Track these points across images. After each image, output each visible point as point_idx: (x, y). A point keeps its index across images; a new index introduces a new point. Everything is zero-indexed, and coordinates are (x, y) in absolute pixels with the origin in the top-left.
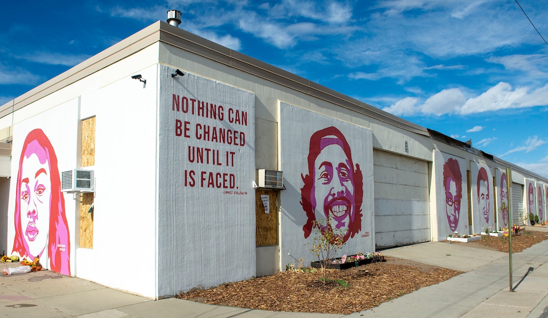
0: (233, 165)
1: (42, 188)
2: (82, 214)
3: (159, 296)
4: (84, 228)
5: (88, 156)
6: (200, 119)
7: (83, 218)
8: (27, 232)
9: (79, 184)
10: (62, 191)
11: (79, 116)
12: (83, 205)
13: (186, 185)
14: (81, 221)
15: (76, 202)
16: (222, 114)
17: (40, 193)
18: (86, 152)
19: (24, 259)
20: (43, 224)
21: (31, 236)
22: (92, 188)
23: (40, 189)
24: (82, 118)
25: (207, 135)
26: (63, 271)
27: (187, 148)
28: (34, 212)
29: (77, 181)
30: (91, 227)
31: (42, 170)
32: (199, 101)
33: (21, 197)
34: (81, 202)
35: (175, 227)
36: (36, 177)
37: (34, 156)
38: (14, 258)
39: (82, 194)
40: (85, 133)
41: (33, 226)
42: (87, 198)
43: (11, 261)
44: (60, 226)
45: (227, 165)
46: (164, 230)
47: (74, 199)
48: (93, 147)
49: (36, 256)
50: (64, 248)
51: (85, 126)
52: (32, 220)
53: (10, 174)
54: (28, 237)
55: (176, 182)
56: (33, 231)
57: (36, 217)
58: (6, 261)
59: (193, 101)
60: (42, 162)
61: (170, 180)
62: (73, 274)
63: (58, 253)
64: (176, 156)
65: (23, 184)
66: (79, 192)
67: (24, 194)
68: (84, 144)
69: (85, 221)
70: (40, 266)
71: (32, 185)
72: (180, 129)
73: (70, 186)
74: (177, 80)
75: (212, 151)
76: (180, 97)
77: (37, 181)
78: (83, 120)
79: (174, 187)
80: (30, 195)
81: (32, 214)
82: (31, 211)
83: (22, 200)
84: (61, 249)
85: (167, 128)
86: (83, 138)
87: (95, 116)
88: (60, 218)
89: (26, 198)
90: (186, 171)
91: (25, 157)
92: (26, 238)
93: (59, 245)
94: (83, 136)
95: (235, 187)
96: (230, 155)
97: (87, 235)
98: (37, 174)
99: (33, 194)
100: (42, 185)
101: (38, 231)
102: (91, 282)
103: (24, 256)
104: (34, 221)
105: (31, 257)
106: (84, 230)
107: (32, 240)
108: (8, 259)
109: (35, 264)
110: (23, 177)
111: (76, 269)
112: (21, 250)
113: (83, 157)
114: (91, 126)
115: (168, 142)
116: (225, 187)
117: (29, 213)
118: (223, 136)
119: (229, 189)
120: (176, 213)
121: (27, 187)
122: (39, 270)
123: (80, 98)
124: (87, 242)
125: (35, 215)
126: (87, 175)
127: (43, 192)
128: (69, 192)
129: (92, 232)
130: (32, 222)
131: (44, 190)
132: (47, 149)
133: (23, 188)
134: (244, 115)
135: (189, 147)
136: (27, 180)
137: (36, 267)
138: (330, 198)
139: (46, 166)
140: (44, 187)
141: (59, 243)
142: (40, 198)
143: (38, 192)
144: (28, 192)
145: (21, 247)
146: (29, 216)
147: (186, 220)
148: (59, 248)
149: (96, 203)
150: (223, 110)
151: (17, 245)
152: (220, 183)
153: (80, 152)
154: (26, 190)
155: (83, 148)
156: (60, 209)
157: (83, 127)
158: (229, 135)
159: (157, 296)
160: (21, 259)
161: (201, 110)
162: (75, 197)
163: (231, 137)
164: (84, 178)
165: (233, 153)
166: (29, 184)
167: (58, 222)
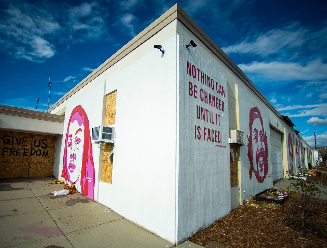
0: (219, 125)
1: (79, 140)
2: (104, 158)
3: (178, 242)
4: (105, 168)
5: (110, 118)
6: (202, 85)
7: (105, 160)
8: (70, 166)
9: (104, 136)
10: (91, 141)
11: (105, 92)
12: (105, 151)
13: (195, 138)
14: (103, 163)
15: (100, 149)
16: (213, 85)
17: (78, 143)
18: (108, 116)
19: (67, 183)
20: (78, 163)
21: (71, 170)
22: (112, 140)
23: (78, 141)
24: (106, 94)
25: (206, 98)
26: (89, 196)
27: (196, 107)
28: (74, 155)
29: (103, 134)
30: (110, 168)
31: (80, 130)
32: (201, 72)
33: (68, 146)
34: (103, 150)
35: (189, 174)
36: (76, 134)
37: (76, 122)
38: (61, 181)
39: (104, 144)
40: (108, 103)
41: (73, 163)
42: (108, 147)
43: (59, 183)
44: (89, 165)
45: (217, 125)
46: (182, 178)
47: (99, 147)
48: (113, 112)
49: (73, 182)
50: (90, 180)
51: (108, 99)
52: (72, 159)
53: (63, 132)
54: (70, 170)
55: (190, 135)
56: (72, 166)
57: (75, 158)
58: (57, 183)
59: (199, 70)
60: (80, 124)
61: (186, 133)
62: (96, 199)
63: (87, 183)
64: (190, 112)
65: (69, 138)
66: (103, 142)
67: (69, 144)
68: (107, 111)
69: (106, 163)
70: (75, 189)
71: (73, 139)
72: (192, 90)
73: (98, 137)
74: (189, 50)
75: (209, 111)
76: (191, 65)
77: (77, 136)
78: (107, 95)
79: (189, 138)
80: (72, 145)
81: (73, 156)
82: (72, 154)
83: (68, 147)
84: (88, 181)
85: (184, 87)
86: (107, 106)
87: (116, 90)
88: (89, 159)
89: (70, 146)
90: (195, 126)
91: (71, 122)
92: (69, 170)
93: (87, 178)
94: (107, 105)
95: (221, 142)
96: (218, 117)
97: (107, 173)
98: (77, 132)
99: (74, 144)
100: (79, 139)
101: (75, 167)
102: (109, 209)
103: (67, 181)
104: (73, 161)
105: (71, 182)
106: (105, 169)
107: (72, 172)
108: (58, 181)
109: (72, 187)
110: (69, 134)
111: (98, 196)
112: (65, 177)
113: (106, 119)
114: (112, 98)
115: (185, 99)
116: (216, 141)
117: (71, 155)
118: (214, 102)
119: (218, 144)
120: (190, 162)
121: (71, 140)
122: (74, 193)
123: (106, 81)
124: (107, 178)
125: (74, 157)
126: (110, 130)
127: (79, 143)
128: (96, 142)
129: (111, 171)
130: (72, 161)
131: (80, 141)
132: (83, 116)
133: (69, 141)
134: (223, 89)
135: (197, 106)
136: (71, 136)
137: (73, 190)
138: (258, 152)
139: (82, 127)
140: (80, 140)
141: (88, 176)
142: (78, 147)
143: (77, 143)
144: (71, 143)
145: (66, 175)
146: (71, 157)
147: (196, 168)
148: (87, 179)
149: (115, 150)
150: (213, 82)
151: (64, 174)
152: (214, 138)
153: (104, 116)
154: (70, 141)
155: (106, 113)
156: (89, 154)
157: (107, 100)
158: (217, 102)
159: (177, 240)
160: (65, 182)
161: (203, 79)
162: (100, 146)
163: (218, 103)
164: (108, 132)
165: (219, 116)
166: (72, 138)
167: (87, 162)
